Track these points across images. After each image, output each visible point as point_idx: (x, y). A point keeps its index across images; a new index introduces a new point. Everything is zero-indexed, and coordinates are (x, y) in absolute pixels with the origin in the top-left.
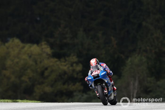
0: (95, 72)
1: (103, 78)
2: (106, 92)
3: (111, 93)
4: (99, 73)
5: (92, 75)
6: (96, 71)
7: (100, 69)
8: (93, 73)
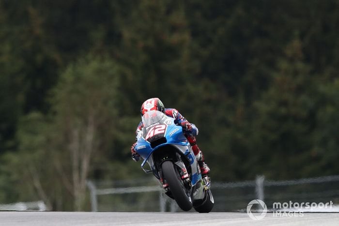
0: (155, 129)
1: (175, 142)
2: (187, 178)
3: (199, 180)
4: (163, 131)
5: (147, 137)
6: (157, 127)
7: (164, 122)
8: (149, 132)
